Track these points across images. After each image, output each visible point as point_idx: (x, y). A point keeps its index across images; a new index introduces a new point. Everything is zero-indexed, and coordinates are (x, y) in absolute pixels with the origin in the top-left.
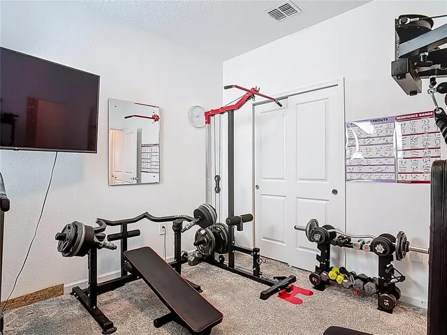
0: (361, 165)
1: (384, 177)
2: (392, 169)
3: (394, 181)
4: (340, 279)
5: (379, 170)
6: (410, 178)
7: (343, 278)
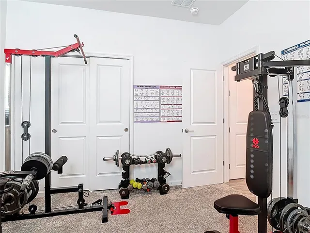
0: (143, 112)
1: (154, 120)
2: (158, 115)
3: (159, 122)
4: (139, 185)
5: (152, 116)
6: (166, 119)
7: (141, 185)
